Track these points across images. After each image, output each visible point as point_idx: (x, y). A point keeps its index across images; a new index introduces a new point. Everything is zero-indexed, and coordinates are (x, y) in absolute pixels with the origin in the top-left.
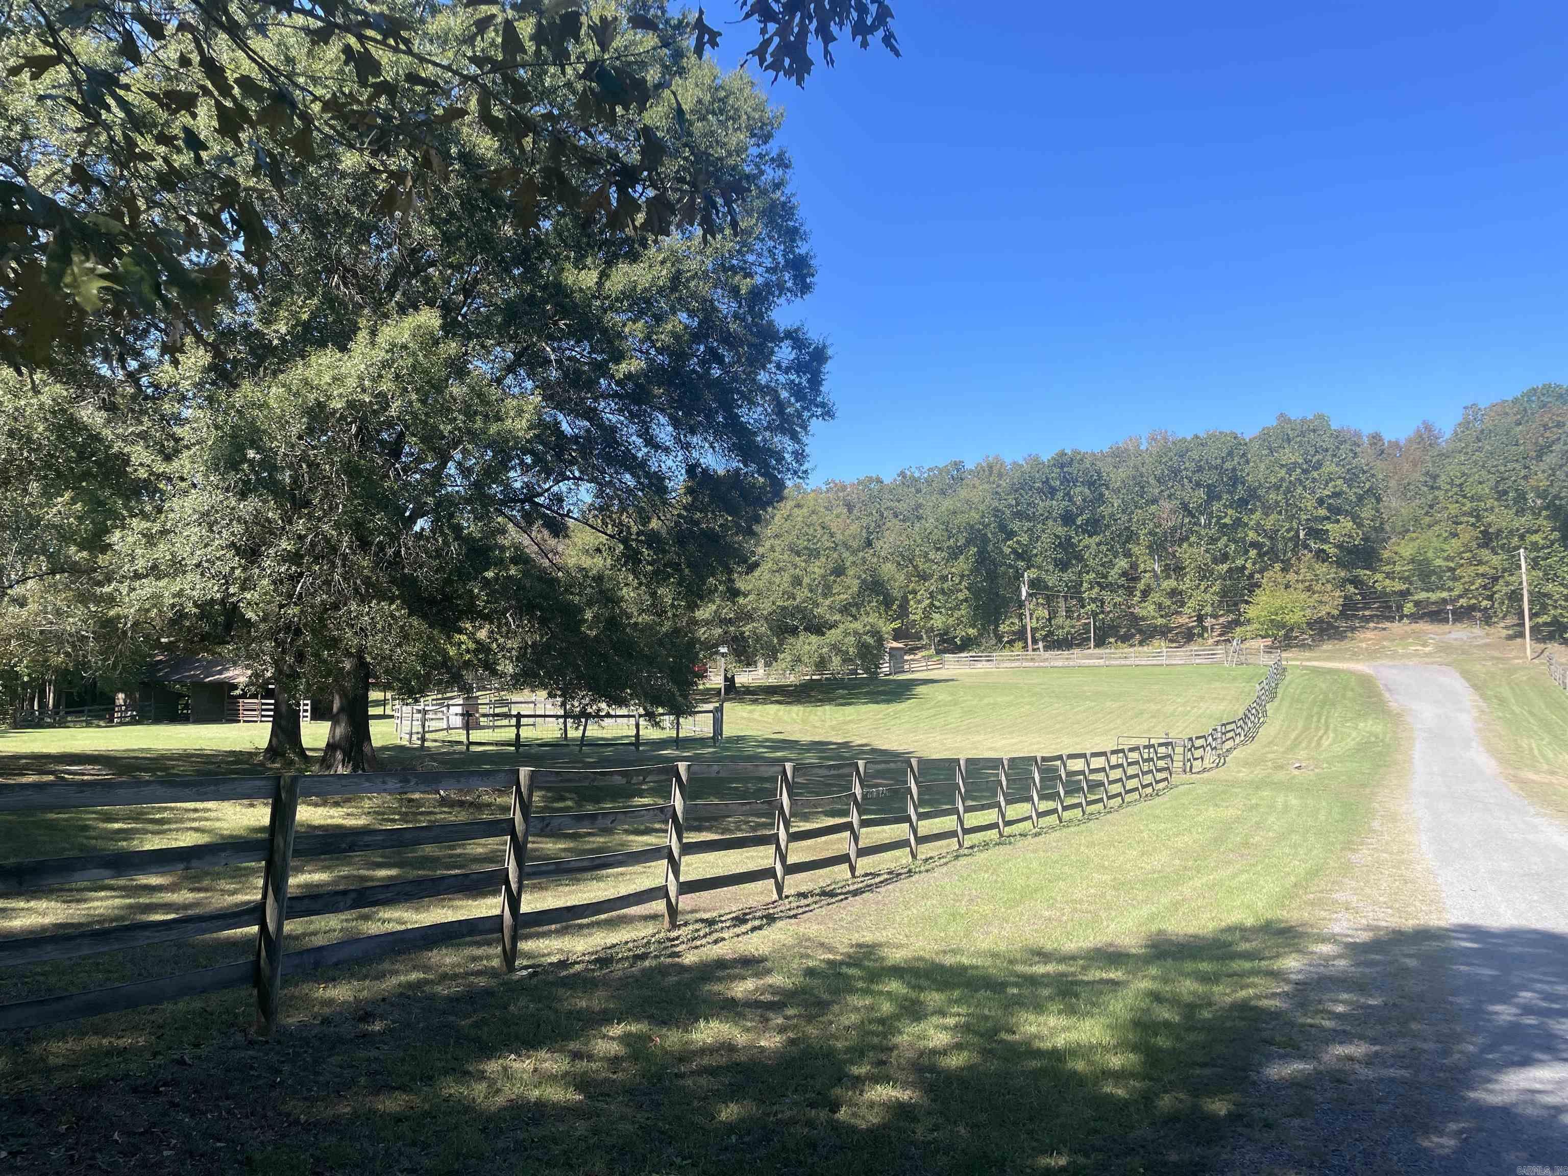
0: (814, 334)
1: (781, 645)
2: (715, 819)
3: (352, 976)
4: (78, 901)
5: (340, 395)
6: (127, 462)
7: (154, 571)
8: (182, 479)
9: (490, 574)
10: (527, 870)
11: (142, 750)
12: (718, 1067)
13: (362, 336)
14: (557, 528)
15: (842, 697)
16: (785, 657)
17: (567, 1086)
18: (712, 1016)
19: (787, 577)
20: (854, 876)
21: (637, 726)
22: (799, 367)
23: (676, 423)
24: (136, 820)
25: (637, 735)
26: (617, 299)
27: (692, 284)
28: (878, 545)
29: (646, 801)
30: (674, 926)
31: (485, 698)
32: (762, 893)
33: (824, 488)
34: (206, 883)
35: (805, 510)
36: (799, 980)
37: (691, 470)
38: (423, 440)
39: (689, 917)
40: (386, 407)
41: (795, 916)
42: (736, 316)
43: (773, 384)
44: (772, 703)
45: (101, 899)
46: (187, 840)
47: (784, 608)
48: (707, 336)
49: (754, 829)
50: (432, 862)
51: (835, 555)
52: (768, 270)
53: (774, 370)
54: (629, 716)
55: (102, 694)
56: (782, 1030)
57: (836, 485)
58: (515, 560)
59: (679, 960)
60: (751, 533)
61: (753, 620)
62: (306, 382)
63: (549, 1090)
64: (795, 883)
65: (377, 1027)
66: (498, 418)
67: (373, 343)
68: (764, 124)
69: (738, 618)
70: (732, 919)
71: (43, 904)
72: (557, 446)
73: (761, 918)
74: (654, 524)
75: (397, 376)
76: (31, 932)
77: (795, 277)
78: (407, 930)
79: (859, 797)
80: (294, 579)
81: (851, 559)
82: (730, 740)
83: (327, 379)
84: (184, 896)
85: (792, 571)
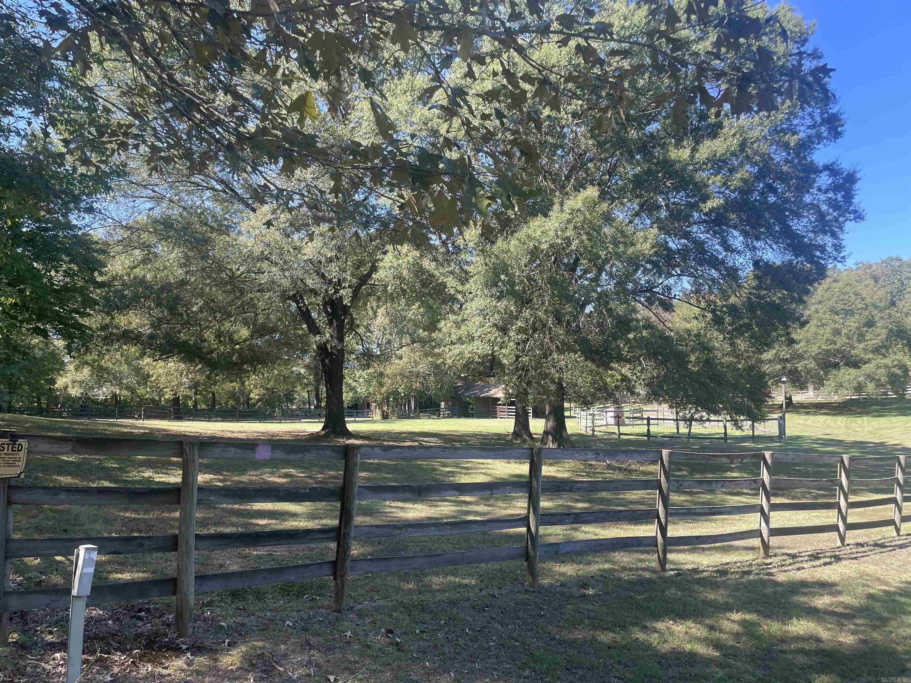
0: (846, 166)
1: (826, 376)
2: (787, 489)
3: (573, 561)
4: (435, 506)
5: (546, 242)
6: (445, 287)
7: (460, 340)
8: (471, 293)
9: (631, 336)
10: (670, 511)
11: (455, 431)
12: (809, 651)
13: (556, 207)
14: (668, 307)
15: (877, 411)
16: (830, 384)
17: (708, 645)
18: (802, 617)
19: (828, 329)
20: (899, 535)
21: (725, 427)
22: (835, 188)
23: (745, 234)
24: (457, 467)
25: (725, 433)
26: (704, 164)
27: (755, 145)
28: (900, 304)
29: (735, 474)
30: (767, 556)
31: (627, 408)
32: (828, 540)
33: (854, 267)
34: (492, 502)
35: (840, 284)
36: (863, 601)
37: (756, 264)
38: (590, 261)
39: (777, 551)
40: (569, 244)
41: (856, 558)
42: (787, 161)
43: (815, 202)
44: (821, 414)
45: (445, 506)
46: (480, 479)
47: (827, 351)
48: (765, 177)
49: (815, 498)
50: (607, 501)
51: (867, 313)
52: (809, 127)
53: (816, 192)
54: (718, 421)
55: (435, 403)
56: (854, 633)
57: (864, 265)
58: (645, 327)
59: (773, 578)
60: (801, 301)
61: (804, 359)
62: (529, 236)
63: (696, 646)
64: (852, 537)
65: (591, 592)
66: (633, 244)
67: (562, 211)
68: (802, 34)
69: (793, 358)
70: (809, 556)
71: (419, 506)
72: (667, 256)
73: (831, 557)
74: (733, 300)
75: (575, 227)
76: (417, 520)
77: (830, 129)
78: (599, 539)
79: (901, 481)
80: (525, 342)
81: (879, 315)
82: (791, 438)
83: (539, 233)
84: (481, 508)
85: (833, 325)
